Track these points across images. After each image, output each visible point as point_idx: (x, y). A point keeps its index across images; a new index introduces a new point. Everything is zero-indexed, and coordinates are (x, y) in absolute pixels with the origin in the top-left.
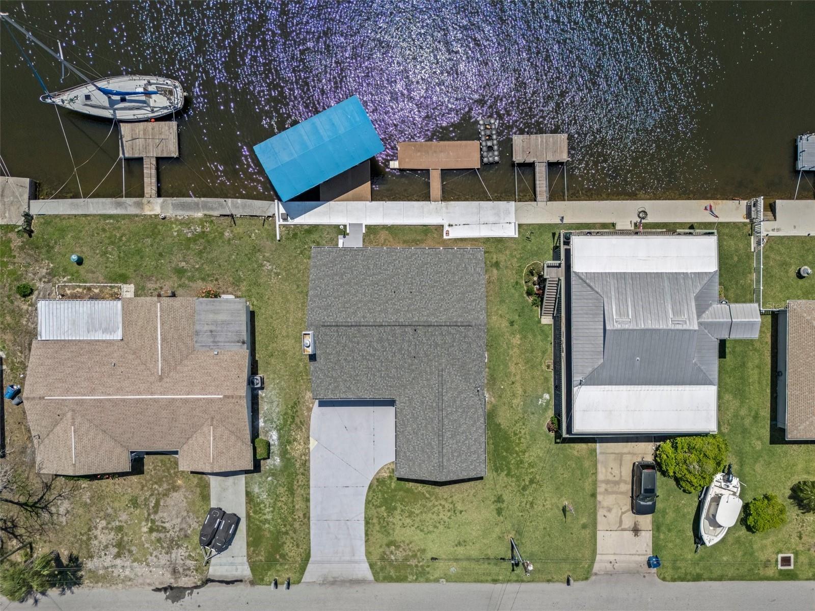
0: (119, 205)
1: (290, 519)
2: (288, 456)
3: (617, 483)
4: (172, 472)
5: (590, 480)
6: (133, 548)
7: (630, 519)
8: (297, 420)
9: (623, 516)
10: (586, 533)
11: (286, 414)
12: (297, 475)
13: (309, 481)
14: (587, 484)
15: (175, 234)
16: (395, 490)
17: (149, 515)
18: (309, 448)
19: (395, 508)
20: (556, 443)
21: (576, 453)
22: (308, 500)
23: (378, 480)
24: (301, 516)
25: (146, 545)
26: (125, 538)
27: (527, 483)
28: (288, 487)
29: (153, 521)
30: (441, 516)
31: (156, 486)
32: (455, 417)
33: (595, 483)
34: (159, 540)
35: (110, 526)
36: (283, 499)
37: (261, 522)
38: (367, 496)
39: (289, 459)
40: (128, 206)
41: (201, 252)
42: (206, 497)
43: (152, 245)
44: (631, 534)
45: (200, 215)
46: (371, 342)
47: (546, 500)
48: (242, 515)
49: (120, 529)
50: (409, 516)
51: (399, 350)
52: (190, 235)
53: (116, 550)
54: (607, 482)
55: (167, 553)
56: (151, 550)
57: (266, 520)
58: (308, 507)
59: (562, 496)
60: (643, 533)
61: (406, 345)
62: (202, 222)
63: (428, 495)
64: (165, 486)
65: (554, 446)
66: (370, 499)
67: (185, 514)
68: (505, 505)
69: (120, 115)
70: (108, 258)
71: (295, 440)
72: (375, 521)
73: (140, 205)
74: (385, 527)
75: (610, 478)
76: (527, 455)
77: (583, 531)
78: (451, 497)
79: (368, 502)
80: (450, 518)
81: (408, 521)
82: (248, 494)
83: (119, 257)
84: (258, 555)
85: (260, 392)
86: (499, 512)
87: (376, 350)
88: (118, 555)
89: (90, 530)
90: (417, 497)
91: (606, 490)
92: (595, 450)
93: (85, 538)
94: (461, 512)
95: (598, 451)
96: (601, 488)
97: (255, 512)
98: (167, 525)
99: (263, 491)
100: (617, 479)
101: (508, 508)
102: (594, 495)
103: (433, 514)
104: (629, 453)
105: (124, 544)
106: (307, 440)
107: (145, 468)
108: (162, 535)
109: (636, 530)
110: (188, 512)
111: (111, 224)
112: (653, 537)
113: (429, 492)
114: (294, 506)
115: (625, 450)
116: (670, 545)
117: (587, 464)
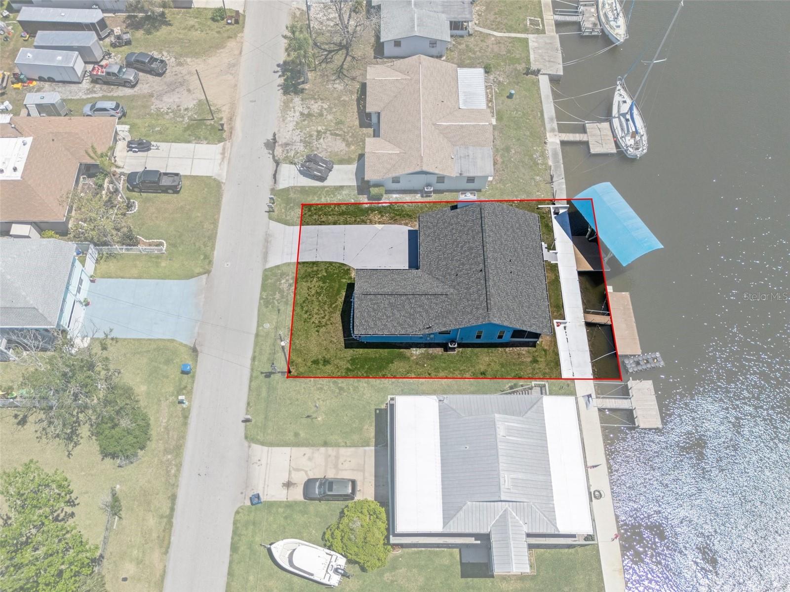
0: (551, 120)
1: (320, 213)
2: (370, 212)
3: (336, 466)
4: (361, 143)
5: (340, 441)
6: (306, 122)
7: (300, 479)
8: (397, 217)
9: (303, 473)
10: (290, 436)
11: (403, 211)
12: (355, 217)
13: (350, 224)
14: (337, 437)
15: (535, 148)
16: (340, 282)
17: (330, 131)
18: (376, 224)
19: (324, 283)
20: (376, 410)
21: (366, 427)
22: (335, 223)
23: (349, 270)
24: (323, 220)
25: (308, 129)
26: (314, 118)
27: (340, 385)
28: (345, 212)
29: (325, 133)
30: (315, 316)
31: (350, 134)
33: (337, 445)
34: (311, 136)
35: (323, 110)
36: (336, 208)
37: (320, 195)
38: (336, 263)
39: (367, 212)
40: (551, 124)
41: (523, 162)
42: (341, 162)
43: (525, 135)
44: (286, 480)
45: (550, 163)
47: (323, 401)
48: (326, 183)
49: (321, 115)
50: (317, 293)
52: (535, 156)
53: (306, 113)
54: (337, 457)
55: (301, 140)
56: (304, 131)
57: (321, 198)
58: (329, 224)
59: (326, 415)
60: (285, 491)
62: (546, 164)
63: (334, 305)
64: (350, 139)
65: (373, 407)
66: (334, 265)
67: (329, 150)
68: (321, 366)
71: (382, 216)
72: (315, 269)
73: (553, 130)
74: (309, 276)
75: (341, 460)
76: (365, 385)
77: (292, 434)
78: (331, 324)
79: (331, 263)
80: (313, 322)
81: (313, 292)
82: (342, 187)
83: (514, 117)
84: (295, 193)
85: (419, 195)
86: (316, 362)
88: (302, 114)
89: (322, 99)
90: (333, 298)
91: (330, 456)
92: (368, 445)
93: (316, 97)
94: (318, 331)
95: (367, 448)
96: (331, 451)
97: (327, 191)
98: (322, 140)
99: (343, 196)
100: (340, 466)
101: (318, 369)
102: (326, 444)
103: (318, 310)
104: (364, 478)
105: (311, 117)
106: (382, 223)
107: (364, 129)
108: (315, 137)
109: (288, 485)
110: (330, 152)
111: (537, 114)
112: (280, 502)
113: (336, 306)
114: (330, 215)
115: (367, 474)
116: (271, 519)
117: (355, 437)
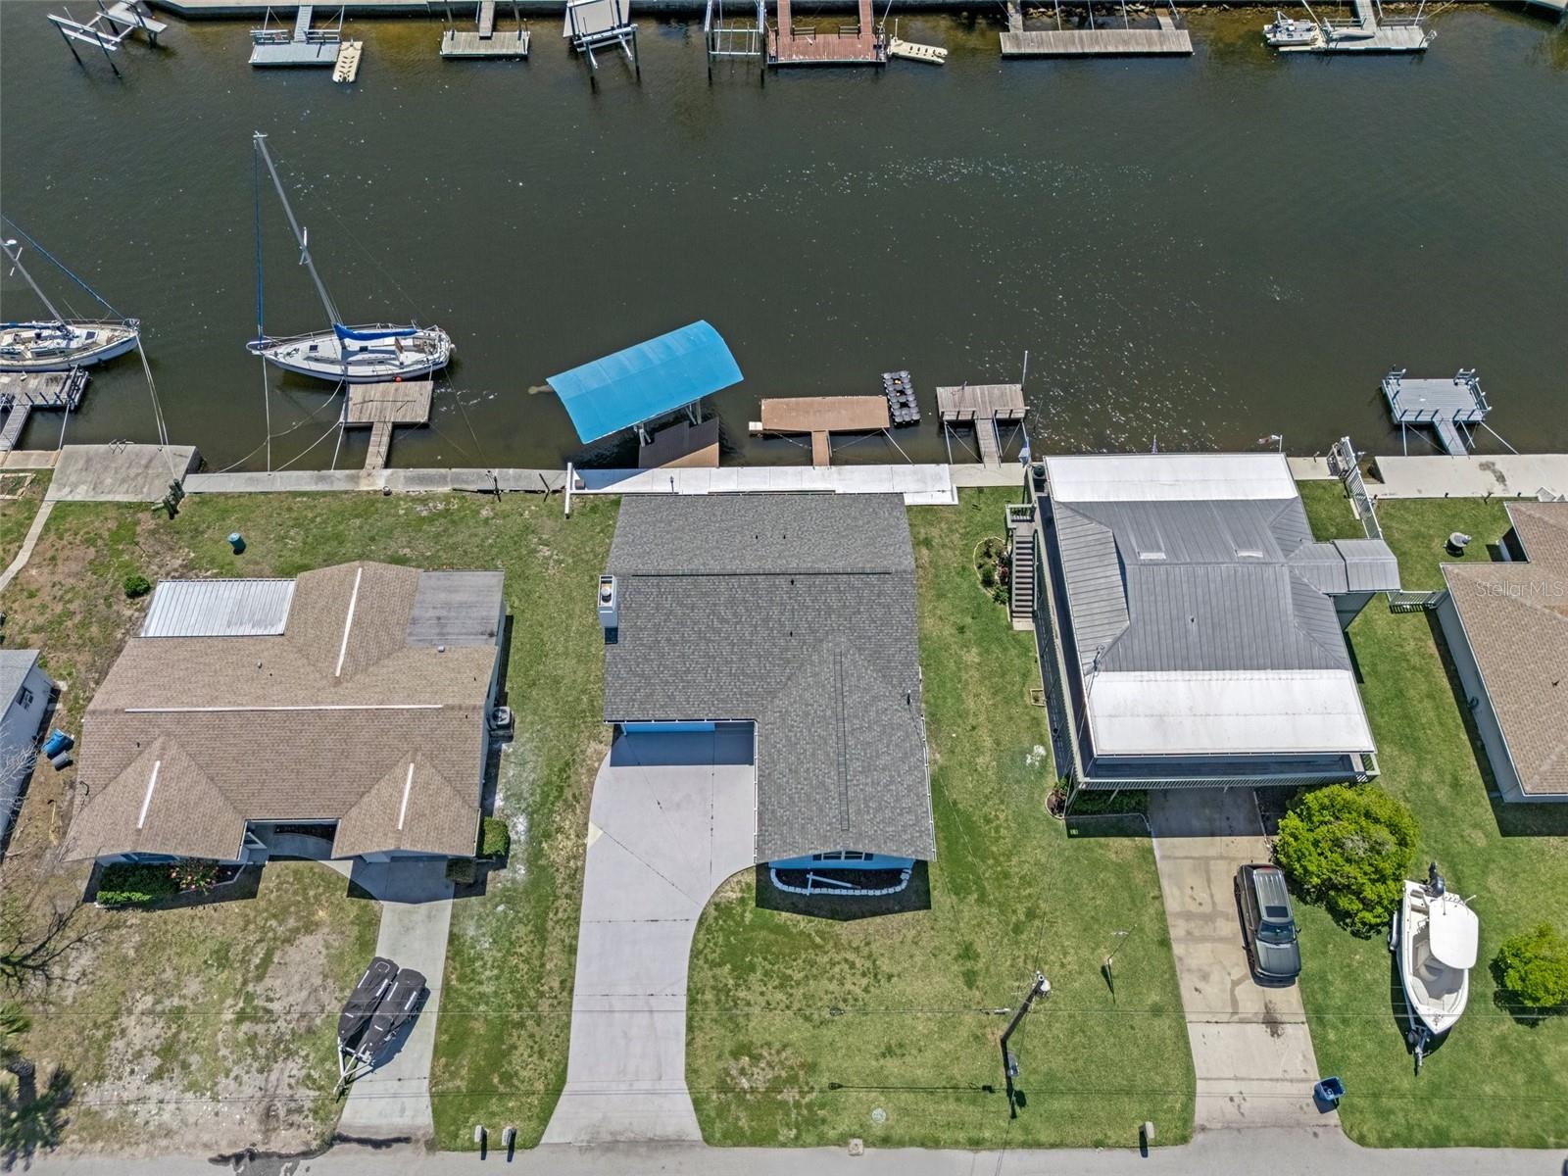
0: (322, 479)
1: (532, 993)
2: (542, 862)
3: (1209, 918)
4: (311, 893)
5: (1152, 911)
6: (195, 1060)
7: (1252, 997)
8: (568, 794)
9: (1238, 990)
10: (1163, 1025)
11: (549, 783)
12: (557, 898)
13: (578, 910)
14: (1146, 918)
15: (401, 512)
16: (752, 927)
17: (245, 983)
18: (585, 845)
19: (752, 968)
20: (1070, 836)
21: (1113, 857)
22: (572, 950)
23: (717, 905)
24: (556, 985)
25: (223, 1052)
26: (184, 1036)
27: (1022, 918)
28: (535, 926)
29: (250, 997)
30: (848, 986)
31: (273, 923)
32: (868, 737)
33: (1162, 915)
34: (252, 1040)
35: (159, 1008)
36: (522, 950)
37: (470, 999)
38: (695, 940)
39: (543, 868)
40: (338, 479)
41: (438, 535)
42: (366, 944)
43: (361, 528)
44: (1263, 1030)
45: (447, 489)
46: (715, 605)
47: (1065, 954)
48: (434, 983)
49: (179, 1012)
50: (781, 986)
51: (763, 620)
52: (425, 513)
53: (157, 1061)
54: (1188, 916)
55: (261, 1071)
56: (229, 1064)
57: (482, 995)
58: (572, 966)
59: (1098, 945)
60: (1289, 1029)
61: (775, 612)
62: (446, 498)
63: (818, 940)
64: (292, 922)
65: (1067, 843)
66: (700, 946)
67: (318, 981)
68: (980, 965)
69: (353, 370)
70: (286, 544)
71: (559, 830)
72: (709, 996)
73: (355, 479)
74: (730, 1009)
75: (1193, 907)
76: (1015, 860)
77: (1156, 1022)
78: (868, 944)
79: (695, 954)
80: (866, 990)
81: (780, 996)
82: (453, 938)
83: (305, 543)
84: (453, 1076)
85: (504, 746)
86: (970, 978)
87: (723, 621)
88: (158, 1075)
89: (116, 1016)
90: (798, 943)
91: (1189, 933)
92: (1151, 851)
93: (99, 1034)
94: (890, 977)
95: (1157, 853)
96: (1177, 930)
97: (460, 979)
98: (275, 1006)
99: (484, 935)
100: (1207, 909)
101: (987, 969)
102: (1165, 943)
103: (831, 980)
104: (1221, 857)
105: (176, 1047)
106: (582, 833)
107: (261, 886)
108: (260, 1029)
109: (1272, 1023)
110: (326, 977)
111: (301, 502)
112: (1313, 1037)
113: (820, 933)
114: (543, 965)
116: (1355, 1056)
117: (1139, 877)
